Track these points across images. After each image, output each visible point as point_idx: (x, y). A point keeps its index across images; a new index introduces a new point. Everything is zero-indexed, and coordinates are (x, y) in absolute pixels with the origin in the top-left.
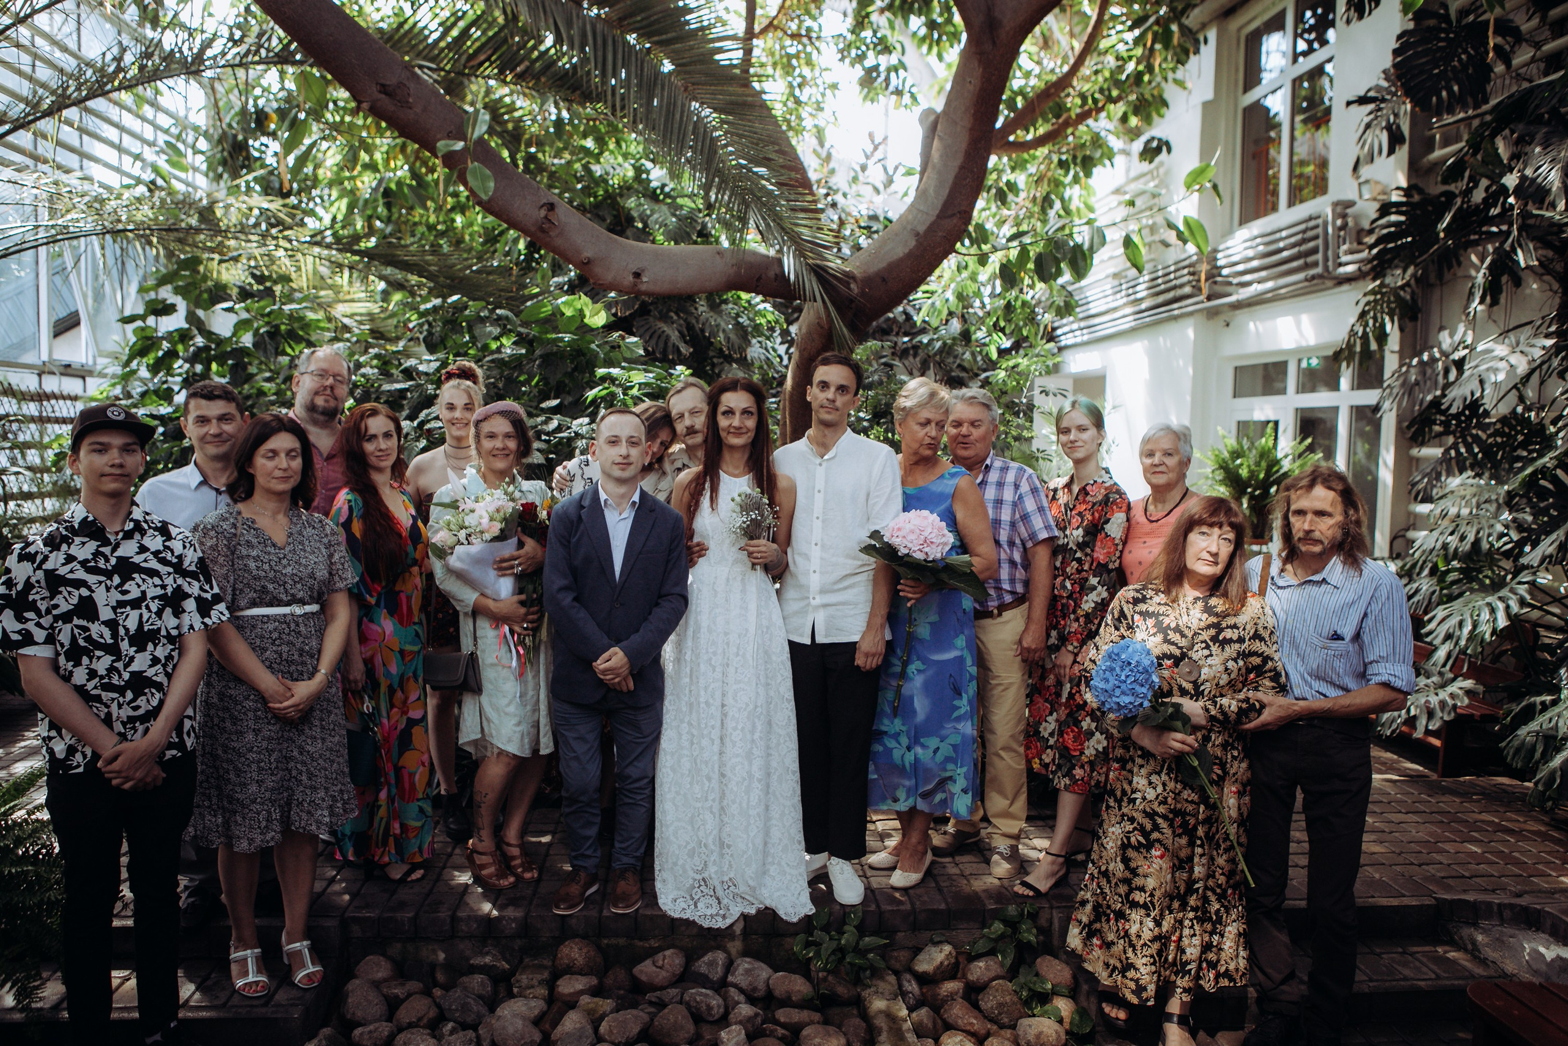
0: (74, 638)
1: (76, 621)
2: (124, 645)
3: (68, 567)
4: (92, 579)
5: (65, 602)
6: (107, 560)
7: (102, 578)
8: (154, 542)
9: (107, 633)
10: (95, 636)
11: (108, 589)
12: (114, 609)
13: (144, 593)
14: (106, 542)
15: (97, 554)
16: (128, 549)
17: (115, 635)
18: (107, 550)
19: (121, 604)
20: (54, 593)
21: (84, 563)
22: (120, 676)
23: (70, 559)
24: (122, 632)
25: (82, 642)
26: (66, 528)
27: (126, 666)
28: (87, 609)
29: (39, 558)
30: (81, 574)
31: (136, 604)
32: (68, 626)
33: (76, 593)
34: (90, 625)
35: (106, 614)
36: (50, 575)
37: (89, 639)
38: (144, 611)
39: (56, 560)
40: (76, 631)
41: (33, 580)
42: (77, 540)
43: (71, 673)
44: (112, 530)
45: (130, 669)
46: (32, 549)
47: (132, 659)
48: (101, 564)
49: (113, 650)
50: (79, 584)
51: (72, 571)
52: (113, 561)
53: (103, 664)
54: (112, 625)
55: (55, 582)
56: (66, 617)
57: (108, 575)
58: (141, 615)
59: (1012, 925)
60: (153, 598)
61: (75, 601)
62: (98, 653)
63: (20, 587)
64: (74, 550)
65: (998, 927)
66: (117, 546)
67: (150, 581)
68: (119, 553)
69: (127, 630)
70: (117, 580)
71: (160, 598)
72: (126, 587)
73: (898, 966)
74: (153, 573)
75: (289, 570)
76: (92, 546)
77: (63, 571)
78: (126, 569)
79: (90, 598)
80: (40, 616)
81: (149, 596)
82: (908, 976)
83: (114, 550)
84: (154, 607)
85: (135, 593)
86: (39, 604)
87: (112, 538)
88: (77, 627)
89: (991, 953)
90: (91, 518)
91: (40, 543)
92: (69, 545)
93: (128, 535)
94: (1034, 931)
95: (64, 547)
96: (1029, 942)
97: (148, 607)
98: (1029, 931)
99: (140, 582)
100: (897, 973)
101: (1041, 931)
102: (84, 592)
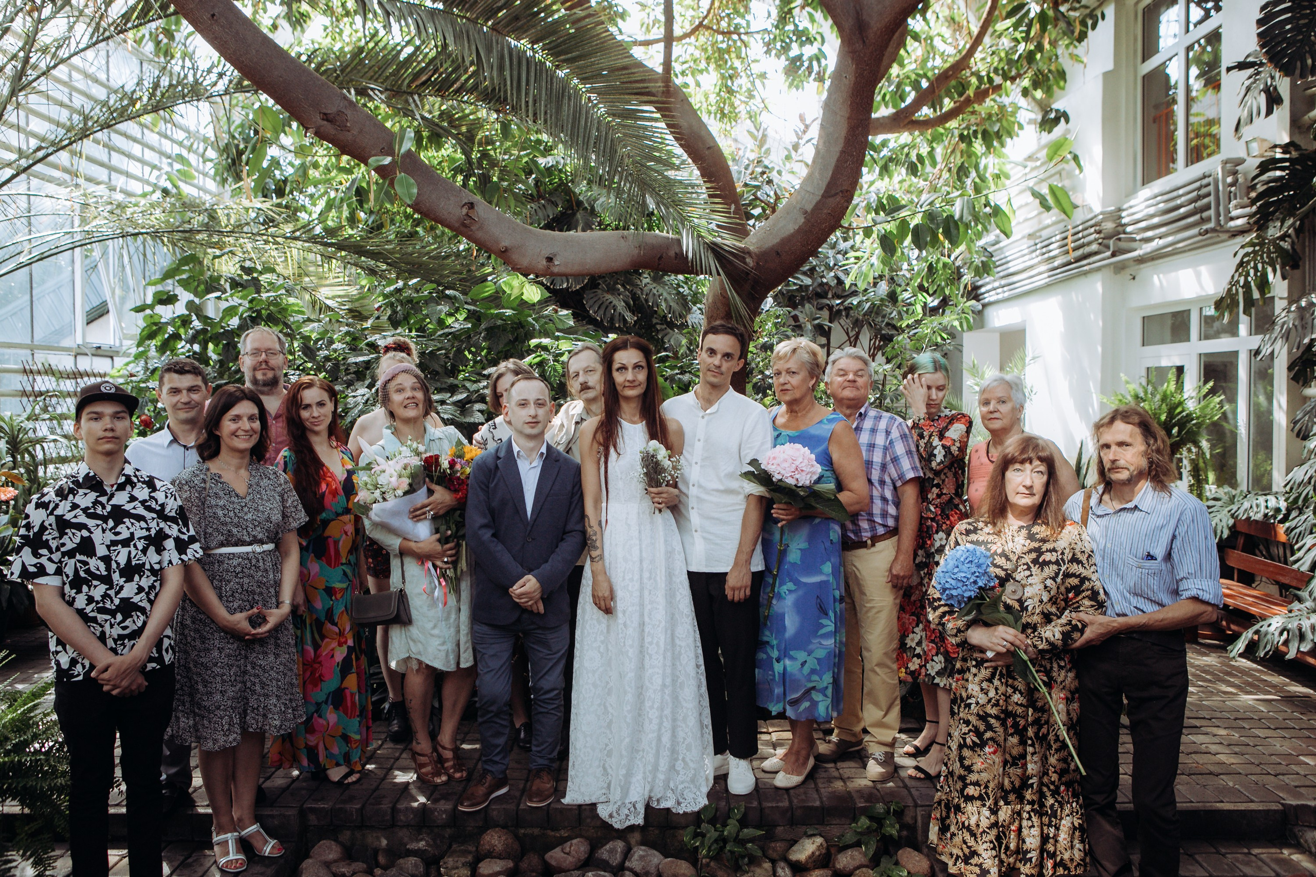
0: (76, 571)
1: (78, 557)
2: (116, 577)
3: (73, 513)
4: (91, 523)
5: (71, 540)
6: (104, 507)
7: (99, 522)
8: (142, 493)
9: (102, 566)
10: (93, 569)
11: (104, 531)
12: (108, 547)
13: (132, 534)
14: (103, 493)
15: (96, 503)
16: (121, 499)
17: (108, 568)
18: (103, 499)
19: (114, 543)
20: (62, 534)
21: (85, 510)
22: (112, 602)
23: (75, 506)
24: (114, 565)
25: (82, 574)
26: (73, 482)
27: (117, 593)
28: (87, 547)
29: (52, 506)
30: (83, 519)
31: (126, 543)
32: (73, 561)
33: (78, 534)
34: (89, 560)
35: (101, 551)
36: (59, 519)
37: (88, 571)
38: (132, 548)
39: (64, 508)
40: (78, 565)
41: (46, 524)
42: (81, 491)
43: (74, 598)
44: (109, 482)
45: (120, 596)
46: (46, 499)
47: (122, 588)
48: (99, 511)
49: (107, 580)
50: (81, 526)
51: (75, 517)
52: (109, 508)
53: (98, 591)
54: (106, 560)
55: (63, 525)
56: (71, 554)
57: (105, 519)
58: (130, 552)
59: (878, 820)
60: (140, 539)
61: (78, 540)
62: (95, 583)
63: (36, 529)
64: (78, 500)
65: (864, 822)
66: (112, 496)
67: (137, 524)
68: (114, 501)
69: (118, 564)
70: (111, 523)
71: (145, 538)
72: (118, 529)
73: (774, 856)
74: (140, 518)
75: (249, 516)
76: (93, 496)
77: (68, 516)
78: (118, 514)
79: (90, 538)
80: (51, 552)
81: (136, 536)
82: (782, 864)
83: (109, 500)
84: (140, 545)
85: (125, 534)
86: (51, 542)
87: (108, 490)
88: (80, 561)
89: (858, 844)
90: (92, 474)
91: (53, 494)
92: (74, 495)
93: (121, 487)
94: (897, 826)
95: (71, 497)
96: (891, 836)
97: (135, 546)
98: (892, 826)
99: (130, 525)
100: (773, 862)
101: (903, 826)
102: (85, 533)
